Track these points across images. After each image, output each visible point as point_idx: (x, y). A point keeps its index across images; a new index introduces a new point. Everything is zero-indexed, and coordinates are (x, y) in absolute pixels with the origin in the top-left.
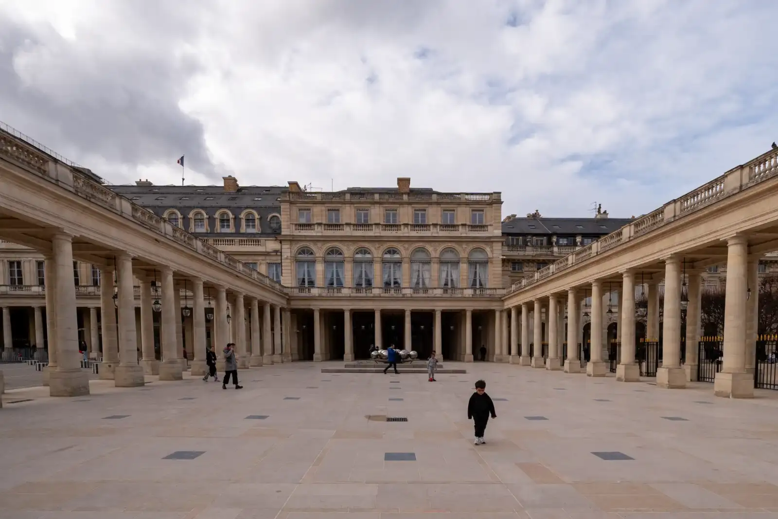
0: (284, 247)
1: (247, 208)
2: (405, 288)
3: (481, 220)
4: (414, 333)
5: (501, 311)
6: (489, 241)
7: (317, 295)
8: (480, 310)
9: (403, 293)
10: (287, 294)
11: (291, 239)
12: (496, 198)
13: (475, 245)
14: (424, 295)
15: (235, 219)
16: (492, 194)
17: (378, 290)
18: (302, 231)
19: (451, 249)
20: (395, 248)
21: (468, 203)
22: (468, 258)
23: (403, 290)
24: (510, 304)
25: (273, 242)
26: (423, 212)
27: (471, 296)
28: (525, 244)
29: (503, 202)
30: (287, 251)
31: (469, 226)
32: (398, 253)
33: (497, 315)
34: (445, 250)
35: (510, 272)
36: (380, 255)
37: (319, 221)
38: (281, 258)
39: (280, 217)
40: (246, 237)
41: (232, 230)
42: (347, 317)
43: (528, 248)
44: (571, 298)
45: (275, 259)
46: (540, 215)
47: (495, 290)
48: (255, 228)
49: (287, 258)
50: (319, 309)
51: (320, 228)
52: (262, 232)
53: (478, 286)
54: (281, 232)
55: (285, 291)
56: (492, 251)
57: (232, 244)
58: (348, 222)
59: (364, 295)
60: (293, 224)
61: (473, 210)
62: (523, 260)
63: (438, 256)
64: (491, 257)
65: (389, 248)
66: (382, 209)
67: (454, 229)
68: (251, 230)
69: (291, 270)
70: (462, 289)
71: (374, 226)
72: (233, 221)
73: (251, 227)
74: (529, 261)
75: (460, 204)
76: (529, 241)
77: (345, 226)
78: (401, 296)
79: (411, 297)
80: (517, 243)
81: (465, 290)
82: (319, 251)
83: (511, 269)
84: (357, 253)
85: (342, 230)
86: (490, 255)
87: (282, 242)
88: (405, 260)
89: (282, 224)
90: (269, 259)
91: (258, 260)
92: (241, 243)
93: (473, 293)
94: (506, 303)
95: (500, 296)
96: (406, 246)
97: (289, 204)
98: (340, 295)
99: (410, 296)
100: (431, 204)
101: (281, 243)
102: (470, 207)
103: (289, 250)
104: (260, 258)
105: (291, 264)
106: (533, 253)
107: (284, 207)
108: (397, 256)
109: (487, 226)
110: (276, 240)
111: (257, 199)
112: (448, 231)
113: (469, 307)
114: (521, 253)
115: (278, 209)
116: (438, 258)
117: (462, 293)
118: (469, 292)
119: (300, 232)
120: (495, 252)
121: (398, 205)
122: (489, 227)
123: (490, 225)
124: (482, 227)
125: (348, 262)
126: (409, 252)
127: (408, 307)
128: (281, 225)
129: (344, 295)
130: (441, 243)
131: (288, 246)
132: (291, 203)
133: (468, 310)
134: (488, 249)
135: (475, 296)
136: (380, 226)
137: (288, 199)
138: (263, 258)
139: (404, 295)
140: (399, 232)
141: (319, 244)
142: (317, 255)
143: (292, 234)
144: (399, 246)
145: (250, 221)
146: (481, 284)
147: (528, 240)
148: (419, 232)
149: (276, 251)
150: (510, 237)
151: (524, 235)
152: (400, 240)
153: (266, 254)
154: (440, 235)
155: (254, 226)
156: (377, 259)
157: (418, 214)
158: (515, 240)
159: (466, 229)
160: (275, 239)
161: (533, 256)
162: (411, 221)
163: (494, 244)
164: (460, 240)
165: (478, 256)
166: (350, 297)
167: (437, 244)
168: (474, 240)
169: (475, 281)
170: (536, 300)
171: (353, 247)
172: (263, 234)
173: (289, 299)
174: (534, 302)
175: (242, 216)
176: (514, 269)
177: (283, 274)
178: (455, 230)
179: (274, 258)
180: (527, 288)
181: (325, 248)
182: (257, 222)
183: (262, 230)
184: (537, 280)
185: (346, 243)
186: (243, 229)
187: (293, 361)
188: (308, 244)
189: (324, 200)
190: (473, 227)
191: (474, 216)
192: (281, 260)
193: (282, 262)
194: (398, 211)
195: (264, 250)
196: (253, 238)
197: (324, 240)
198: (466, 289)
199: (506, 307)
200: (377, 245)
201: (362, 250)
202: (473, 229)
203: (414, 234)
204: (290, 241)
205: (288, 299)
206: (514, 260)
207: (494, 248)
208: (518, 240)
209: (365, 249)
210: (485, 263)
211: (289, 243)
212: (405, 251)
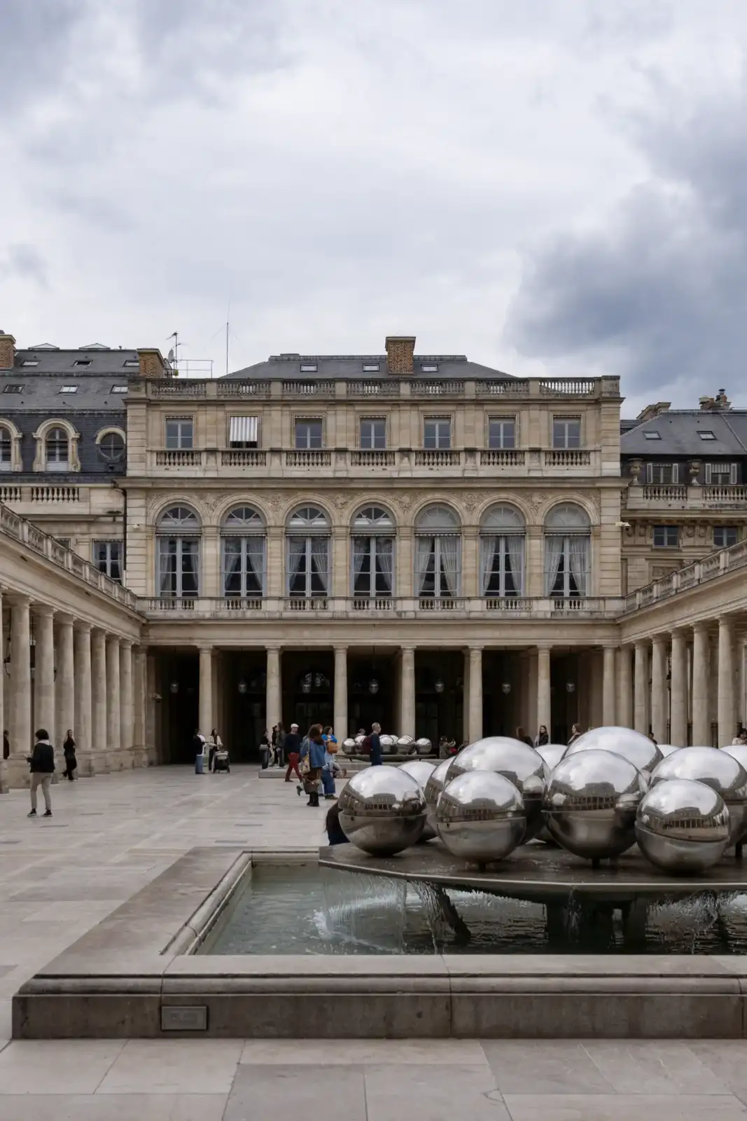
0: (130, 503)
1: (50, 415)
2: (401, 598)
3: (575, 441)
4: (419, 698)
5: (617, 650)
6: (592, 487)
7: (208, 615)
8: (571, 646)
9: (399, 609)
10: (140, 613)
11: (149, 485)
12: (610, 389)
13: (561, 497)
14: (446, 614)
15: (22, 441)
16: (599, 380)
17: (343, 602)
18: (172, 467)
19: (507, 506)
20: (381, 504)
21: (544, 402)
22: (544, 527)
23: (399, 602)
24: (635, 634)
25: (106, 492)
26: (445, 422)
27: (549, 616)
28: (686, 480)
29: (624, 398)
30: (140, 513)
31: (547, 452)
32: (386, 516)
33: (608, 656)
34: (494, 508)
35: (648, 549)
36: (346, 522)
37: (211, 445)
38: (125, 529)
39: (124, 437)
40: (47, 481)
41: (15, 465)
42: (274, 664)
43: (693, 493)
44: (723, 633)
45: (110, 532)
46: (729, 403)
47: (602, 602)
48: (66, 459)
49: (137, 531)
50: (211, 646)
51: (212, 458)
52: (81, 469)
53: (567, 591)
54: (126, 468)
55: (140, 606)
56: (599, 510)
57: (16, 499)
58: (277, 446)
59: (307, 613)
60: (152, 451)
61: (556, 418)
62: (679, 520)
63: (475, 522)
64: (597, 522)
65: (367, 504)
66: (351, 417)
67: (514, 460)
68: (58, 466)
69: (146, 555)
70: (530, 599)
71: (333, 456)
72: (17, 446)
73: (57, 457)
74: (693, 523)
75: (527, 403)
76: (695, 475)
77: (268, 455)
78: (394, 615)
79: (415, 619)
80: (668, 479)
81: (535, 603)
82: (211, 512)
83: (651, 542)
84: (295, 516)
85: (261, 463)
86: (594, 520)
87: (128, 492)
88: (404, 531)
89: (129, 451)
90: (96, 533)
91: (73, 534)
92: (35, 496)
93: (553, 609)
94: (626, 632)
95: (612, 615)
96: (406, 499)
97: (144, 406)
98: (258, 614)
99: (412, 615)
100: (462, 403)
101: (125, 494)
102: (551, 411)
103: (143, 511)
104: (77, 529)
105: (147, 543)
106: (703, 502)
107: (134, 412)
108: (384, 522)
109: (587, 453)
110: (115, 487)
111: (66, 389)
112: (500, 465)
113: (545, 640)
114: (676, 504)
115: (120, 418)
116: (477, 526)
117: (529, 610)
118: (545, 608)
119: (167, 469)
120: (605, 511)
121: (389, 408)
122: (592, 455)
123: (595, 451)
124: (577, 455)
125: (275, 537)
126: (411, 514)
127: (409, 642)
128: (126, 453)
129: (267, 616)
130: (484, 493)
131: (142, 502)
132: (150, 404)
133: (541, 649)
134: (589, 506)
135: (559, 617)
136: (348, 456)
137: (144, 396)
138: (84, 528)
139: (399, 613)
140: (389, 468)
141: (211, 498)
142: (206, 522)
143: (150, 474)
144: (389, 501)
145: (57, 446)
146: (573, 585)
147: (692, 471)
148: (435, 467)
149: (114, 514)
150: (651, 464)
151: (683, 459)
152: (391, 486)
153: (91, 520)
154: (481, 474)
155: (64, 456)
156: (338, 530)
157: (434, 426)
158: (662, 470)
159: (540, 462)
160: (113, 485)
161: (703, 511)
162: (417, 442)
163: (604, 495)
164: (527, 486)
165: (568, 522)
166: (280, 619)
167: (476, 495)
168: (558, 484)
169: (560, 578)
170: (674, 632)
171: (286, 504)
172: (86, 474)
173: (146, 624)
174: (670, 635)
175: (41, 433)
176: (659, 541)
177: (128, 566)
178: (516, 464)
179: (109, 529)
180: (658, 606)
181: (224, 505)
182: (72, 448)
183: (82, 466)
184: (676, 590)
185: (271, 495)
186: (40, 462)
187: (151, 764)
188: (186, 497)
189: (222, 398)
190: (557, 456)
191: (559, 431)
192: (125, 533)
193: (125, 539)
194: (387, 422)
195: (86, 512)
196: (62, 484)
197: (221, 487)
198: (537, 599)
199: (625, 641)
200: (341, 499)
201: (306, 510)
202: (556, 460)
203: (422, 472)
204: (147, 490)
205: (144, 624)
206: (659, 520)
207: (604, 503)
208: (668, 471)
209: (312, 507)
210: (585, 536)
211: (143, 494)
212: (403, 512)
